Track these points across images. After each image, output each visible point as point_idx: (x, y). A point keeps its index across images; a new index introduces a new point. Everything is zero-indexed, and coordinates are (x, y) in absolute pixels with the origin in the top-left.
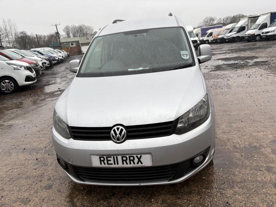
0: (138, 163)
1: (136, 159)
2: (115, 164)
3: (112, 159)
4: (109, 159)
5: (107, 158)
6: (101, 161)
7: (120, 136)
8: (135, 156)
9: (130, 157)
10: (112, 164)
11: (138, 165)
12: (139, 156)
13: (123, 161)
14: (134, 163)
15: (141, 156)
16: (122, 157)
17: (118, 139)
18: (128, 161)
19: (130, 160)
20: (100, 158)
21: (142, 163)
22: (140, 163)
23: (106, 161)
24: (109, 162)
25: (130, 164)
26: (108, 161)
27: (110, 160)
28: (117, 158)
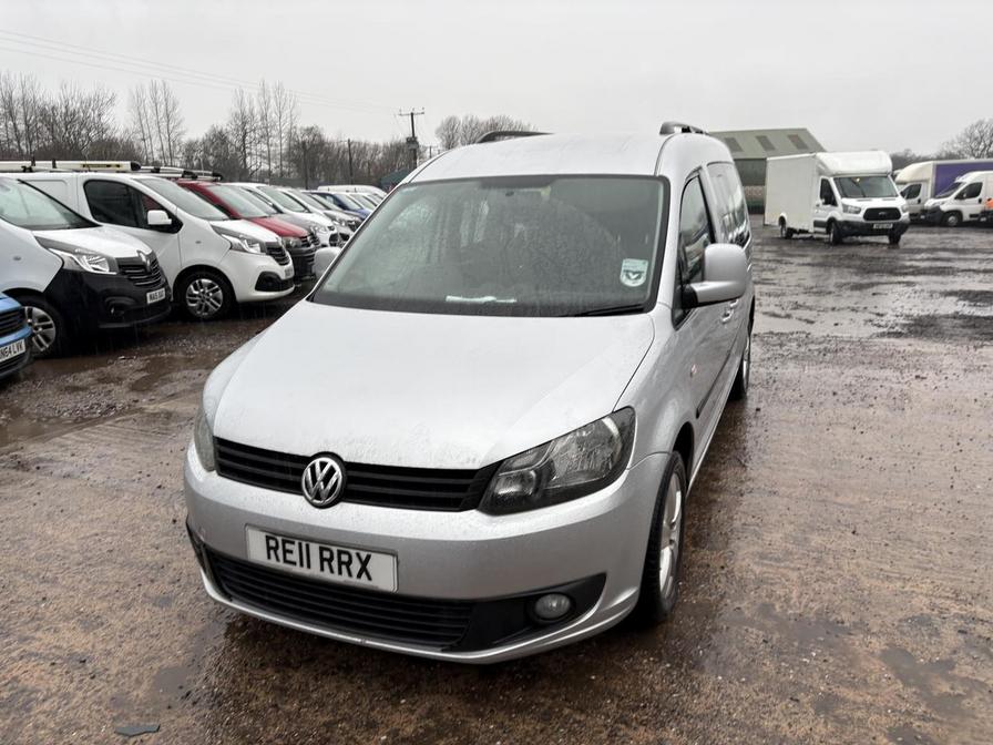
0: (359, 576)
1: (355, 561)
2: (302, 565)
3: (295, 548)
4: (288, 546)
5: (284, 542)
6: (269, 548)
7: (325, 485)
8: (353, 552)
9: (340, 553)
10: (294, 563)
11: (358, 581)
12: (364, 555)
13: (322, 560)
14: (350, 574)
15: (368, 557)
16: (322, 550)
17: (318, 497)
18: (335, 564)
19: (340, 563)
20: (268, 538)
21: (370, 578)
22: (364, 575)
23: (280, 552)
24: (289, 557)
25: (340, 573)
26: (286, 551)
27: (291, 552)
28: (307, 546)
